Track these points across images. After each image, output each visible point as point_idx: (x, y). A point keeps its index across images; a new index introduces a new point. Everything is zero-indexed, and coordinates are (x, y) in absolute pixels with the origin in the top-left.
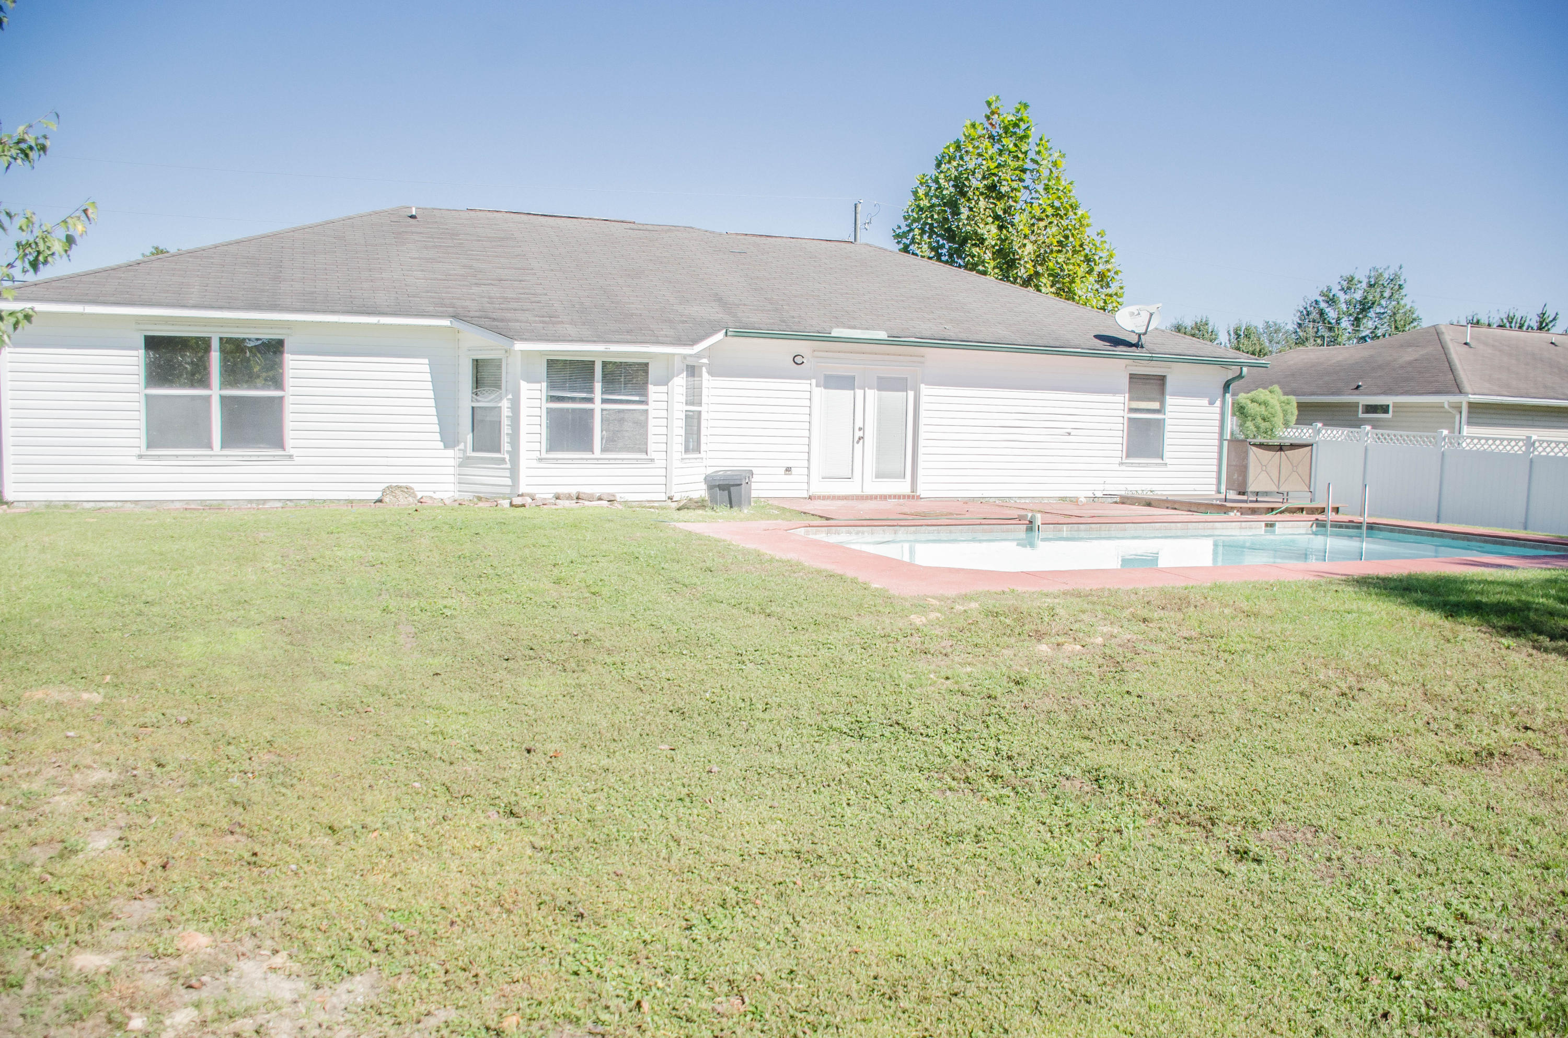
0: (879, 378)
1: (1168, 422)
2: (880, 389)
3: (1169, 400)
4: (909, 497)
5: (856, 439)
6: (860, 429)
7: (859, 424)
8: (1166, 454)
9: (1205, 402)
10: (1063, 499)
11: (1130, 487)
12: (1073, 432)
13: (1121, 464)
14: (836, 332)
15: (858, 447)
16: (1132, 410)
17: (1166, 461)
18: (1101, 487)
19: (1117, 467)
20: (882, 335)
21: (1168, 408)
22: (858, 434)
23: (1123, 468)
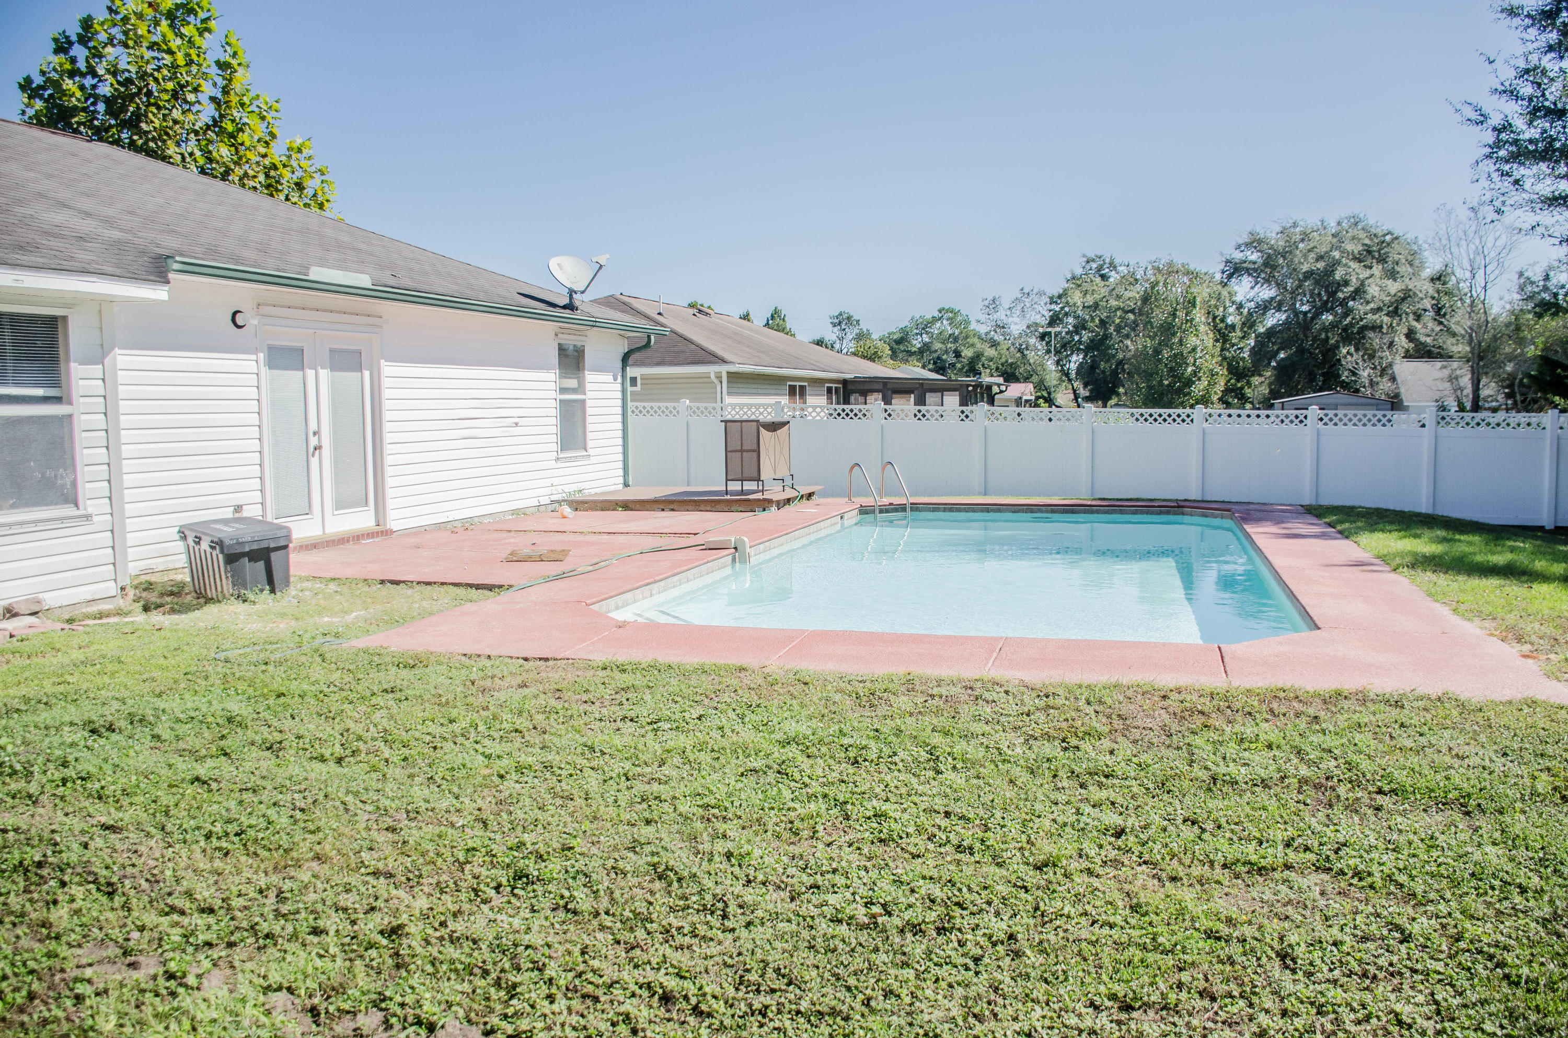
0: (332, 351)
1: (589, 403)
2: (334, 368)
3: (589, 376)
4: (371, 535)
5: (311, 449)
6: (315, 434)
7: (313, 426)
8: (590, 444)
9: (609, 378)
10: (515, 512)
11: (567, 488)
12: (522, 422)
13: (557, 459)
14: (317, 273)
15: (314, 461)
16: (563, 390)
17: (591, 452)
18: (548, 491)
19: (553, 464)
20: (364, 281)
21: (589, 386)
22: (313, 441)
23: (560, 465)
